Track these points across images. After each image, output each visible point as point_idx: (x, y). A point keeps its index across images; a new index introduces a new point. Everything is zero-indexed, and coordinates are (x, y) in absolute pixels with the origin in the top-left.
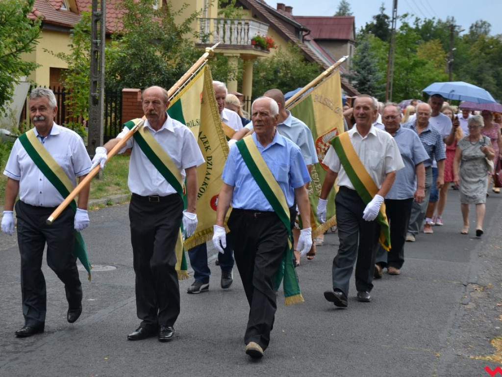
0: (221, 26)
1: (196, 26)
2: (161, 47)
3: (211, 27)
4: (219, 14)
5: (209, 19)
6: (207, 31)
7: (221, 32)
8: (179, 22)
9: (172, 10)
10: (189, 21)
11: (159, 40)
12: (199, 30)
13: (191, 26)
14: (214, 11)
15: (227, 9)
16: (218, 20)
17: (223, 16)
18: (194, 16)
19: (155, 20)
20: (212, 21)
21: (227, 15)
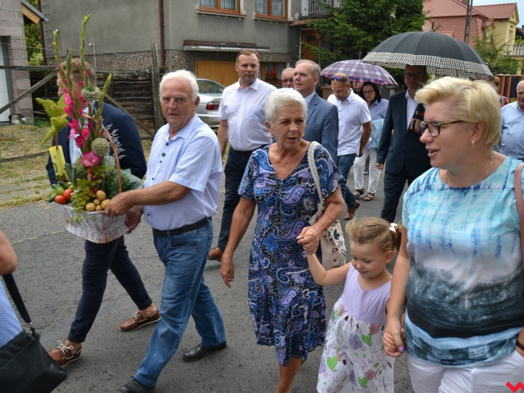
0: (515, 48)
1: (505, 48)
2: (489, 57)
3: (511, 48)
4: (515, 42)
5: (510, 45)
6: (509, 50)
7: (516, 50)
8: (498, 47)
9: (495, 42)
10: (502, 46)
11: (489, 54)
12: (506, 50)
13: (503, 48)
14: (513, 42)
15: (518, 40)
16: (515, 46)
17: (516, 43)
18: (505, 45)
19: (488, 46)
20: (512, 46)
21: (518, 43)
